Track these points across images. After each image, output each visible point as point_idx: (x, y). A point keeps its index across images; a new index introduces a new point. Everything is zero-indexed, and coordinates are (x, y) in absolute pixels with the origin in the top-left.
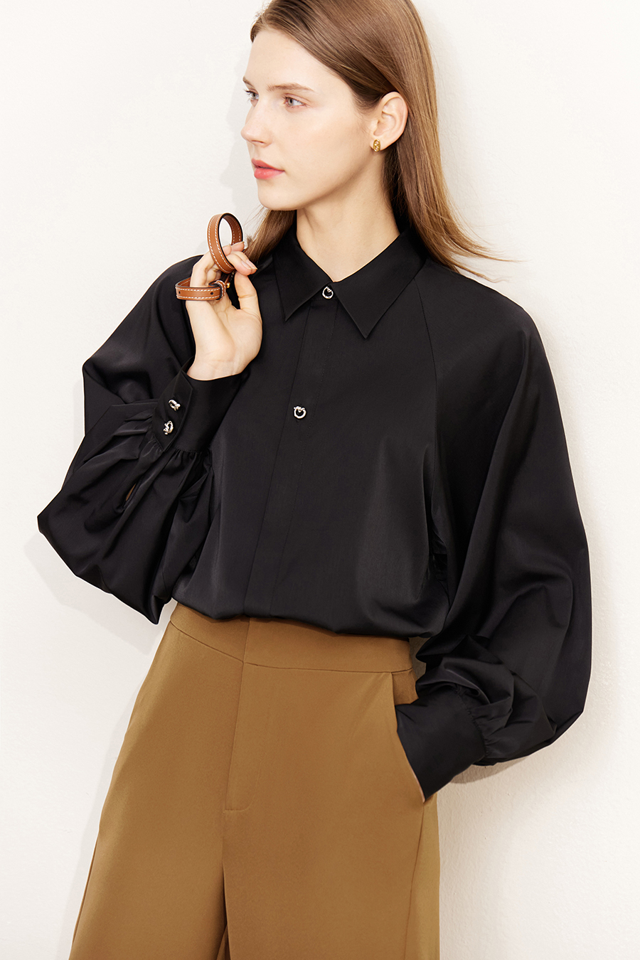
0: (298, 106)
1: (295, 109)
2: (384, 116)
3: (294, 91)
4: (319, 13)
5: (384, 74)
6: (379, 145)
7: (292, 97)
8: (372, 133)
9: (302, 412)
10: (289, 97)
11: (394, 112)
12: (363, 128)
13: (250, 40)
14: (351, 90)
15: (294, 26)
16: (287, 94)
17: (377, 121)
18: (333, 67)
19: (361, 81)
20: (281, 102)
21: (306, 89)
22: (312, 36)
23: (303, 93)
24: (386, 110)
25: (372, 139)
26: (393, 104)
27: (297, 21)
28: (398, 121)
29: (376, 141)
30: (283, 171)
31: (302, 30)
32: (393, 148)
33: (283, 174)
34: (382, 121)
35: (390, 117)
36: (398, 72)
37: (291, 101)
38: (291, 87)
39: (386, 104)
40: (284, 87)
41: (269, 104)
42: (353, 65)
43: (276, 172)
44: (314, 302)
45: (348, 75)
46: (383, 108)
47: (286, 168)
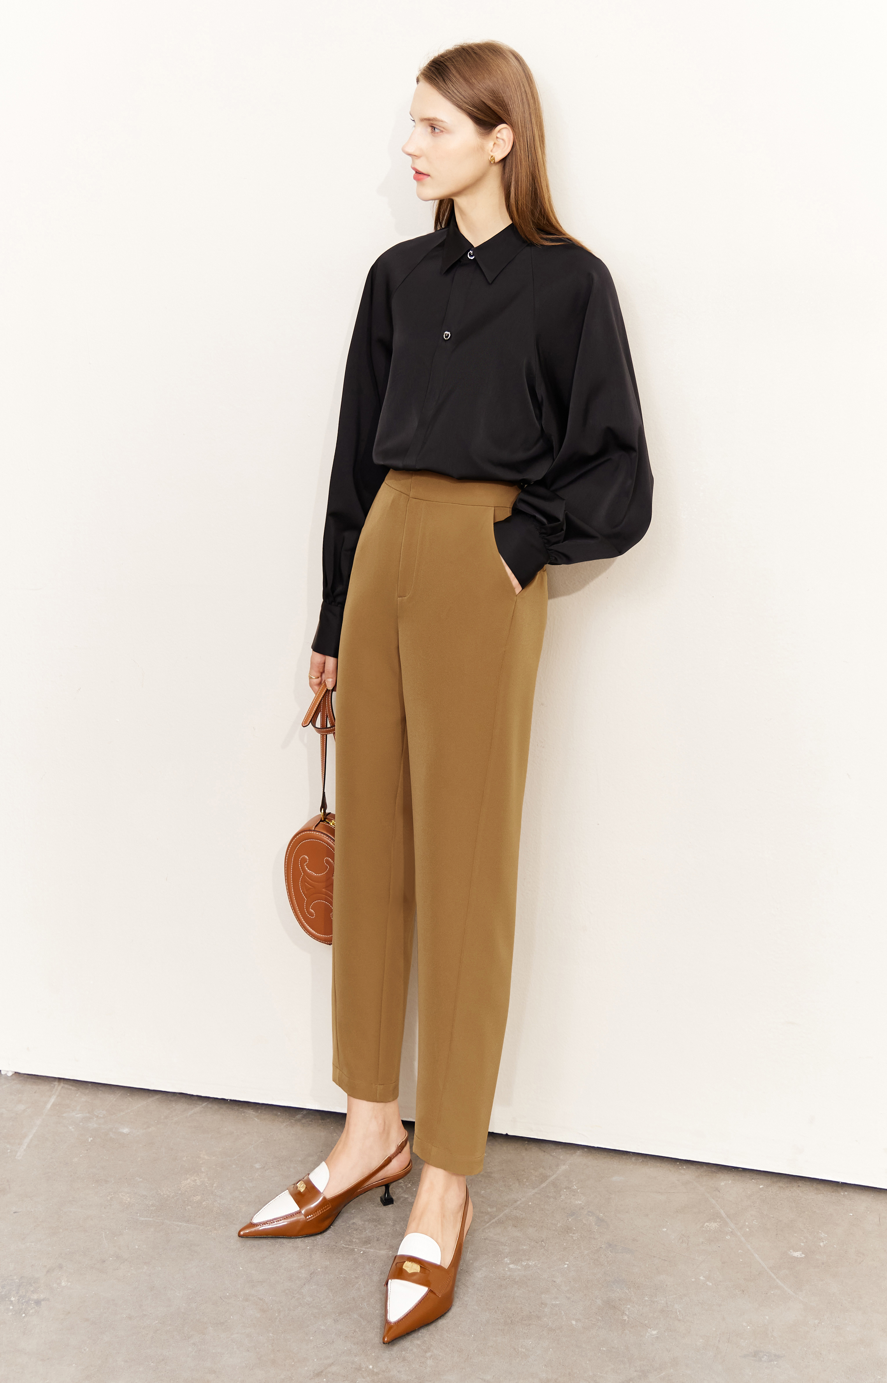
0: (438, 133)
1: (436, 134)
2: (499, 140)
3: (435, 123)
4: (454, 72)
5: (496, 112)
6: (494, 159)
7: (434, 126)
8: (490, 150)
9: (448, 335)
10: (433, 126)
11: (505, 137)
12: (482, 148)
13: (416, 83)
14: (472, 122)
15: (436, 80)
16: (432, 124)
17: (493, 143)
18: (460, 107)
19: (480, 117)
20: (429, 129)
21: (442, 121)
22: (447, 87)
23: (440, 124)
24: (499, 135)
25: (490, 155)
26: (504, 133)
27: (439, 77)
28: (507, 143)
29: (492, 156)
30: (429, 175)
31: (441, 82)
32: (504, 160)
33: (429, 178)
34: (497, 142)
35: (501, 140)
36: (507, 111)
37: (434, 129)
38: (432, 119)
39: (499, 131)
40: (429, 120)
41: (423, 131)
42: (475, 107)
43: (425, 176)
44: (461, 261)
45: (470, 113)
46: (497, 134)
47: (431, 173)
